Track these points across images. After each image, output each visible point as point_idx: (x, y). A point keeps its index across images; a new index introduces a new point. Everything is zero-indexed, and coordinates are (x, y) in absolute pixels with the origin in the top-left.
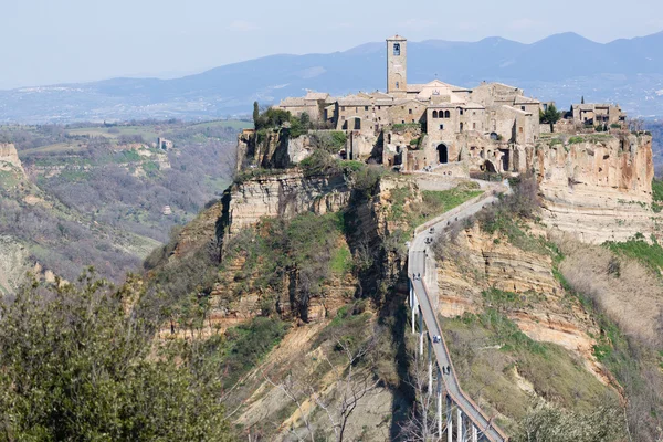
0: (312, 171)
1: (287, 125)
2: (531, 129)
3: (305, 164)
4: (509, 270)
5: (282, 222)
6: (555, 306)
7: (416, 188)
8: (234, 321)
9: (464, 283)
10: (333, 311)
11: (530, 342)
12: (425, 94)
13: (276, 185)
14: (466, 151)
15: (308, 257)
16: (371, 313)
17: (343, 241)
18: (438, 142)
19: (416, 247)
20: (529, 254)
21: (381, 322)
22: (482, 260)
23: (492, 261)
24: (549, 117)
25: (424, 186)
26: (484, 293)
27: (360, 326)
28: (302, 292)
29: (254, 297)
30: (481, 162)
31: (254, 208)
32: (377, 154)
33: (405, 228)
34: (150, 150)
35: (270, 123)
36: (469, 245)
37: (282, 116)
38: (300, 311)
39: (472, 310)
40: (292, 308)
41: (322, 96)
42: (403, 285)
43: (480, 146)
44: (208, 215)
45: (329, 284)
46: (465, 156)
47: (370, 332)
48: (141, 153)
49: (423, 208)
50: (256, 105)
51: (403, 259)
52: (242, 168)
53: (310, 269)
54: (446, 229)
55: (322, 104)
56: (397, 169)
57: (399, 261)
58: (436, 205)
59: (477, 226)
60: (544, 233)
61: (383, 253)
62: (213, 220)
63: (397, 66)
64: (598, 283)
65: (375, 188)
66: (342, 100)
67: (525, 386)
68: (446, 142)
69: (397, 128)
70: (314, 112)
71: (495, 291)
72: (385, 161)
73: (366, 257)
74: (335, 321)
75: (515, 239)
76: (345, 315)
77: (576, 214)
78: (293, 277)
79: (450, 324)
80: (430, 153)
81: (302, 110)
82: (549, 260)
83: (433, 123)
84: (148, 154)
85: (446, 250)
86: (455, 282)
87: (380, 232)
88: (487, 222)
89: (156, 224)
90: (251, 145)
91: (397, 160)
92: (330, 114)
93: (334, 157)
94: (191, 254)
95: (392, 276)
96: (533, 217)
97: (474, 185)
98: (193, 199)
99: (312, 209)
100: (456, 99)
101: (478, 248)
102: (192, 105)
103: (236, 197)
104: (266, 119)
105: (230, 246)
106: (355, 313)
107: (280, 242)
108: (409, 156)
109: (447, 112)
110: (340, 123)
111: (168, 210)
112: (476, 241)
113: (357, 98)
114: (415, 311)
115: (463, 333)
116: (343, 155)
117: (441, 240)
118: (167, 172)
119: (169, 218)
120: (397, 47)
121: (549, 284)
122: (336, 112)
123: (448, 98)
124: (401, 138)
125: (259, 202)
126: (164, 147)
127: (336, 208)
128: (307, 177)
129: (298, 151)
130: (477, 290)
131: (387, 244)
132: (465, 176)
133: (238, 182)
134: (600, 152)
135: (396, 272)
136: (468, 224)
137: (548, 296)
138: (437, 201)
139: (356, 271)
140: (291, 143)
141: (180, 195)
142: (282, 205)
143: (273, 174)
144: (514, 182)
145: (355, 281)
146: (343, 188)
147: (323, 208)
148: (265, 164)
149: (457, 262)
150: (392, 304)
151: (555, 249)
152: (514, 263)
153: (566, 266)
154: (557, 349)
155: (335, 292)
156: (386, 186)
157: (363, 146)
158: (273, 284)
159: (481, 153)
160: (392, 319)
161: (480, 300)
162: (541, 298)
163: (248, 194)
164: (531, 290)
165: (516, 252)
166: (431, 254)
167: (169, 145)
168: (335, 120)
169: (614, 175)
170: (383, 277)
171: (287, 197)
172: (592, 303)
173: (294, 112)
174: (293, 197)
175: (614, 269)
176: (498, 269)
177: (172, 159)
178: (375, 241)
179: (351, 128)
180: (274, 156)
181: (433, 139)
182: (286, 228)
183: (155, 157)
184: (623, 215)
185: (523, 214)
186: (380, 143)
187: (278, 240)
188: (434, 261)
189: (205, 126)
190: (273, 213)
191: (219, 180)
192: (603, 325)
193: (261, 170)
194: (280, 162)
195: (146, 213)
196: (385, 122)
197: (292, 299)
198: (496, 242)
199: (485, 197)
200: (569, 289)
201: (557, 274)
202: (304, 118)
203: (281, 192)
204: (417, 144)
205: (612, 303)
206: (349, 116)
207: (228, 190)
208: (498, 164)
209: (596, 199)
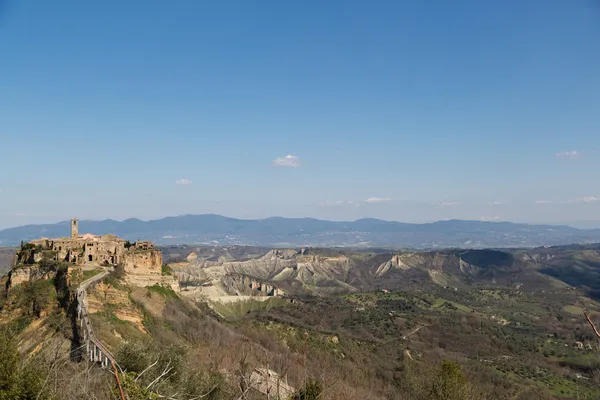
0: (43, 265)
1: (34, 249)
2: (121, 249)
3: (41, 262)
4: (113, 297)
5: (31, 283)
6: (129, 308)
7: (81, 270)
9: (97, 302)
10: (50, 313)
11: (120, 321)
12: (85, 238)
13: (28, 270)
14: (99, 257)
15: (40, 295)
16: (64, 313)
17: (54, 289)
18: (89, 254)
19: (81, 288)
20: (120, 291)
21: (67, 316)
22: (104, 293)
23: (107, 294)
24: (127, 245)
25: (83, 269)
26: (104, 305)
27: (59, 318)
28: (38, 307)
29: (19, 310)
30: (104, 261)
31: (20, 278)
32: (67, 258)
33: (77, 283)
36: (99, 289)
37: (32, 246)
38: (37, 314)
39: (100, 311)
40: (34, 313)
41: (47, 239)
42: (76, 303)
43: (103, 255)
45: (48, 304)
46: (98, 259)
47: (63, 320)
49: (83, 276)
50: (22, 242)
51: (76, 294)
52: (17, 264)
53: (41, 299)
54: (91, 284)
55: (47, 241)
56: (74, 264)
57: (74, 295)
59: (102, 282)
60: (125, 284)
61: (68, 292)
62: (5, 283)
63: (75, 229)
64: (143, 300)
65: (66, 270)
66: (54, 240)
67: (118, 335)
68: (92, 254)
69: (74, 250)
70: (44, 244)
71: (108, 304)
72: (70, 261)
73: (62, 294)
74: (50, 317)
75: (115, 287)
76: (54, 315)
77: (136, 277)
78: (35, 302)
79: (92, 316)
80: (86, 258)
81: (40, 244)
82: (127, 293)
83: (87, 248)
85: (91, 290)
86: (94, 301)
87: (67, 285)
88: (106, 281)
90: (20, 256)
91: (74, 260)
92: (50, 245)
93: (51, 260)
95: (72, 300)
96: (122, 279)
97: (101, 268)
99: (43, 278)
100: (95, 240)
101: (102, 290)
103: (14, 274)
104: (26, 247)
105: (11, 292)
106: (57, 314)
108: (79, 259)
109: (92, 244)
110: (54, 248)
112: (102, 287)
113: (60, 239)
114: (80, 312)
115: (97, 319)
116: (55, 259)
117: (89, 287)
120: (75, 222)
121: (126, 301)
122: (52, 244)
123: (93, 239)
124: (76, 253)
125: (22, 276)
127: (51, 277)
128: (41, 267)
129: (38, 258)
130: (102, 304)
131: (70, 289)
132: (98, 266)
133: (15, 269)
134: (144, 257)
136: (99, 281)
137: (127, 305)
138: (88, 274)
139: (58, 299)
140: (35, 255)
142: (31, 277)
143: (28, 266)
144: (115, 267)
145: (58, 302)
146: (54, 270)
147: (47, 278)
148: (25, 262)
149: (95, 295)
150: (71, 310)
151: (129, 289)
152: (115, 294)
153: (133, 294)
154: (129, 322)
155: (50, 307)
156: (70, 269)
157: (62, 256)
158: (27, 305)
159: (104, 258)
160: (71, 315)
161: (103, 307)
162: (124, 306)
163: (18, 273)
164: (121, 303)
165: (115, 290)
166: (86, 292)
168: (52, 247)
169: (149, 264)
170: (68, 301)
171: (33, 274)
172: (141, 306)
173: (36, 244)
174: (35, 274)
175: (149, 295)
176: (109, 296)
178: (66, 288)
179: (58, 250)
180: (29, 260)
181: (87, 254)
184: (152, 277)
185: (119, 278)
186: (68, 255)
187: (29, 289)
188: (87, 294)
190: (28, 279)
191: (7, 269)
192: (145, 314)
193: (23, 265)
194: (31, 261)
196: (70, 247)
197: (34, 310)
198: (109, 287)
199: (105, 272)
200: (133, 301)
201: (130, 297)
202: (40, 246)
203: (31, 272)
204: (82, 255)
205: (148, 306)
206: (57, 245)
207: (11, 272)
208: (110, 262)
209: (143, 272)
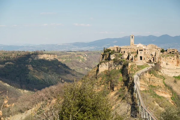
0: (115, 61)
1: (110, 52)
2: (159, 53)
3: (114, 59)
4: (154, 81)
5: (109, 71)
6: (163, 89)
7: (136, 65)
8: (99, 90)
9: (145, 84)
10: (119, 89)
11: (158, 96)
12: (138, 46)
13: (108, 64)
14: (146, 58)
15: (114, 78)
16: (126, 89)
17: (121, 75)
18: (140, 56)
19: (135, 76)
20: (158, 78)
21: (128, 91)
22: (149, 79)
23: (151, 80)
24: (162, 51)
26: (149, 86)
27: (124, 92)
28: (113, 85)
29: (103, 86)
30: (149, 60)
31: (104, 68)
32: (128, 58)
33: (133, 73)
34: (83, 56)
35: (107, 51)
36: (146, 76)
37: (109, 50)
38: (112, 88)
39: (147, 89)
40: (111, 88)
41: (117, 46)
42: (133, 84)
43: (148, 57)
44: (94, 69)
45: (118, 83)
46: (145, 59)
47: (126, 93)
48: (81, 57)
49: (137, 69)
50: (104, 48)
51: (133, 79)
52: (102, 60)
53: (114, 80)
54: (141, 73)
55: (117, 48)
56: (132, 61)
57: (132, 79)
58: (140, 68)
59: (148, 73)
60: (161, 74)
61: (129, 78)
62: (96, 70)
63: (132, 41)
64: (172, 84)
65: (128, 65)
66: (121, 47)
67: (157, 104)
68: (142, 56)
69: (132, 53)
70: (116, 50)
71: (151, 85)
72: (130, 59)
73: (126, 78)
74: (119, 91)
75: (155, 75)
76: (121, 90)
77: (168, 71)
78: (111, 82)
79: (142, 92)
80: (139, 58)
81: (113, 49)
82: (162, 80)
83: (139, 52)
84: (82, 57)
85: (141, 77)
86: (143, 83)
87: (128, 73)
88: (150, 72)
89: (84, 71)
90: (103, 56)
91: (132, 59)
92: (119, 50)
93: (120, 58)
94: (91, 77)
95: (131, 82)
96: (159, 71)
97: (147, 64)
98: (91, 66)
99: (115, 69)
100: (144, 47)
101: (148, 77)
102: (91, 48)
103: (100, 66)
104: (106, 51)
105: (99, 75)
106: (123, 89)
107: (109, 75)
108: (134, 58)
109: (142, 50)
110: (121, 52)
111: (86, 68)
112: (148, 75)
113: (124, 47)
114: (135, 89)
115: (145, 94)
116: (121, 58)
117: (141, 75)
118: (86, 61)
119: (86, 70)
120: (132, 37)
121: (162, 84)
122: (120, 50)
123: (142, 47)
124: (133, 55)
125: (105, 67)
126: (86, 56)
127: (120, 68)
128: (114, 62)
129: (113, 57)
130: (148, 85)
131: (130, 76)
132: (146, 63)
133: (101, 63)
134: (173, 58)
135: (131, 81)
136: (146, 72)
137: (162, 87)
138: (140, 67)
139: (124, 81)
140: (111, 55)
141: (88, 65)
142: (109, 68)
143: (107, 62)
144: (155, 64)
145: (124, 83)
146: (121, 64)
147: (117, 69)
148: (106, 60)
149: (143, 80)
150: (131, 88)
151: (163, 78)
152: (155, 80)
153: (165, 81)
154: (164, 97)
155: (119, 85)
156: (130, 64)
157: (125, 56)
158: (107, 83)
159: (149, 58)
160: (131, 91)
161: (148, 87)
162: (160, 87)
163: (102, 65)
164: (159, 86)
165: (155, 78)
166: (138, 78)
167: (86, 55)
168: (120, 51)
169: (175, 63)
170: (129, 82)
171: (110, 66)
172: (171, 88)
173: (112, 50)
174: (111, 66)
175: (175, 82)
176: (152, 81)
177: (87, 58)
178: (127, 75)
179: (123, 53)
180: (108, 58)
182: (110, 72)
183: (84, 58)
184: (177, 71)
185: (157, 70)
186: (129, 56)
187: (108, 74)
188: (139, 79)
189: (94, 52)
190: (107, 69)
191: (96, 63)
192: (173, 93)
193: (105, 61)
194: (109, 59)
195: (82, 69)
196: (129, 52)
197: (111, 86)
198: (151, 76)
199: (149, 67)
200: (166, 85)
201: (164, 82)
202: (114, 51)
203: (109, 65)
204: (136, 56)
205: (175, 88)
206: (122, 50)
207: (99, 65)
208: (152, 61)
209: (172, 68)
